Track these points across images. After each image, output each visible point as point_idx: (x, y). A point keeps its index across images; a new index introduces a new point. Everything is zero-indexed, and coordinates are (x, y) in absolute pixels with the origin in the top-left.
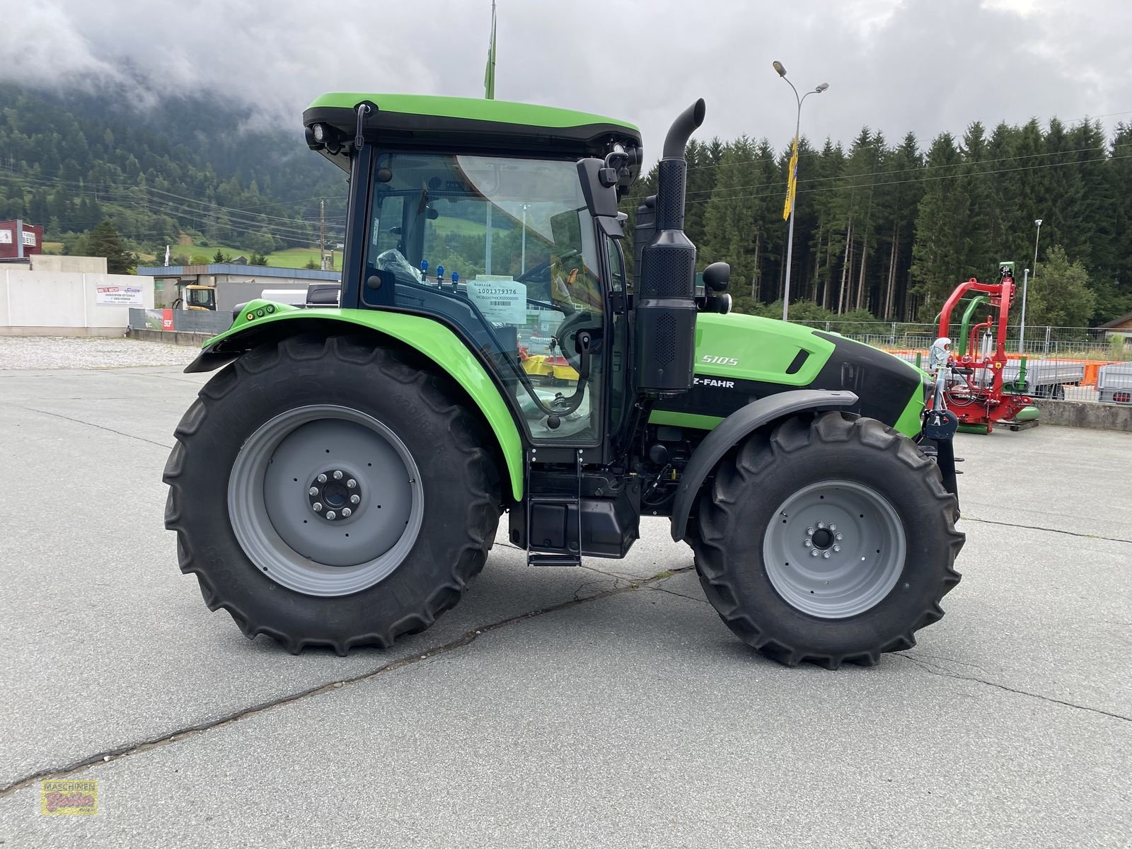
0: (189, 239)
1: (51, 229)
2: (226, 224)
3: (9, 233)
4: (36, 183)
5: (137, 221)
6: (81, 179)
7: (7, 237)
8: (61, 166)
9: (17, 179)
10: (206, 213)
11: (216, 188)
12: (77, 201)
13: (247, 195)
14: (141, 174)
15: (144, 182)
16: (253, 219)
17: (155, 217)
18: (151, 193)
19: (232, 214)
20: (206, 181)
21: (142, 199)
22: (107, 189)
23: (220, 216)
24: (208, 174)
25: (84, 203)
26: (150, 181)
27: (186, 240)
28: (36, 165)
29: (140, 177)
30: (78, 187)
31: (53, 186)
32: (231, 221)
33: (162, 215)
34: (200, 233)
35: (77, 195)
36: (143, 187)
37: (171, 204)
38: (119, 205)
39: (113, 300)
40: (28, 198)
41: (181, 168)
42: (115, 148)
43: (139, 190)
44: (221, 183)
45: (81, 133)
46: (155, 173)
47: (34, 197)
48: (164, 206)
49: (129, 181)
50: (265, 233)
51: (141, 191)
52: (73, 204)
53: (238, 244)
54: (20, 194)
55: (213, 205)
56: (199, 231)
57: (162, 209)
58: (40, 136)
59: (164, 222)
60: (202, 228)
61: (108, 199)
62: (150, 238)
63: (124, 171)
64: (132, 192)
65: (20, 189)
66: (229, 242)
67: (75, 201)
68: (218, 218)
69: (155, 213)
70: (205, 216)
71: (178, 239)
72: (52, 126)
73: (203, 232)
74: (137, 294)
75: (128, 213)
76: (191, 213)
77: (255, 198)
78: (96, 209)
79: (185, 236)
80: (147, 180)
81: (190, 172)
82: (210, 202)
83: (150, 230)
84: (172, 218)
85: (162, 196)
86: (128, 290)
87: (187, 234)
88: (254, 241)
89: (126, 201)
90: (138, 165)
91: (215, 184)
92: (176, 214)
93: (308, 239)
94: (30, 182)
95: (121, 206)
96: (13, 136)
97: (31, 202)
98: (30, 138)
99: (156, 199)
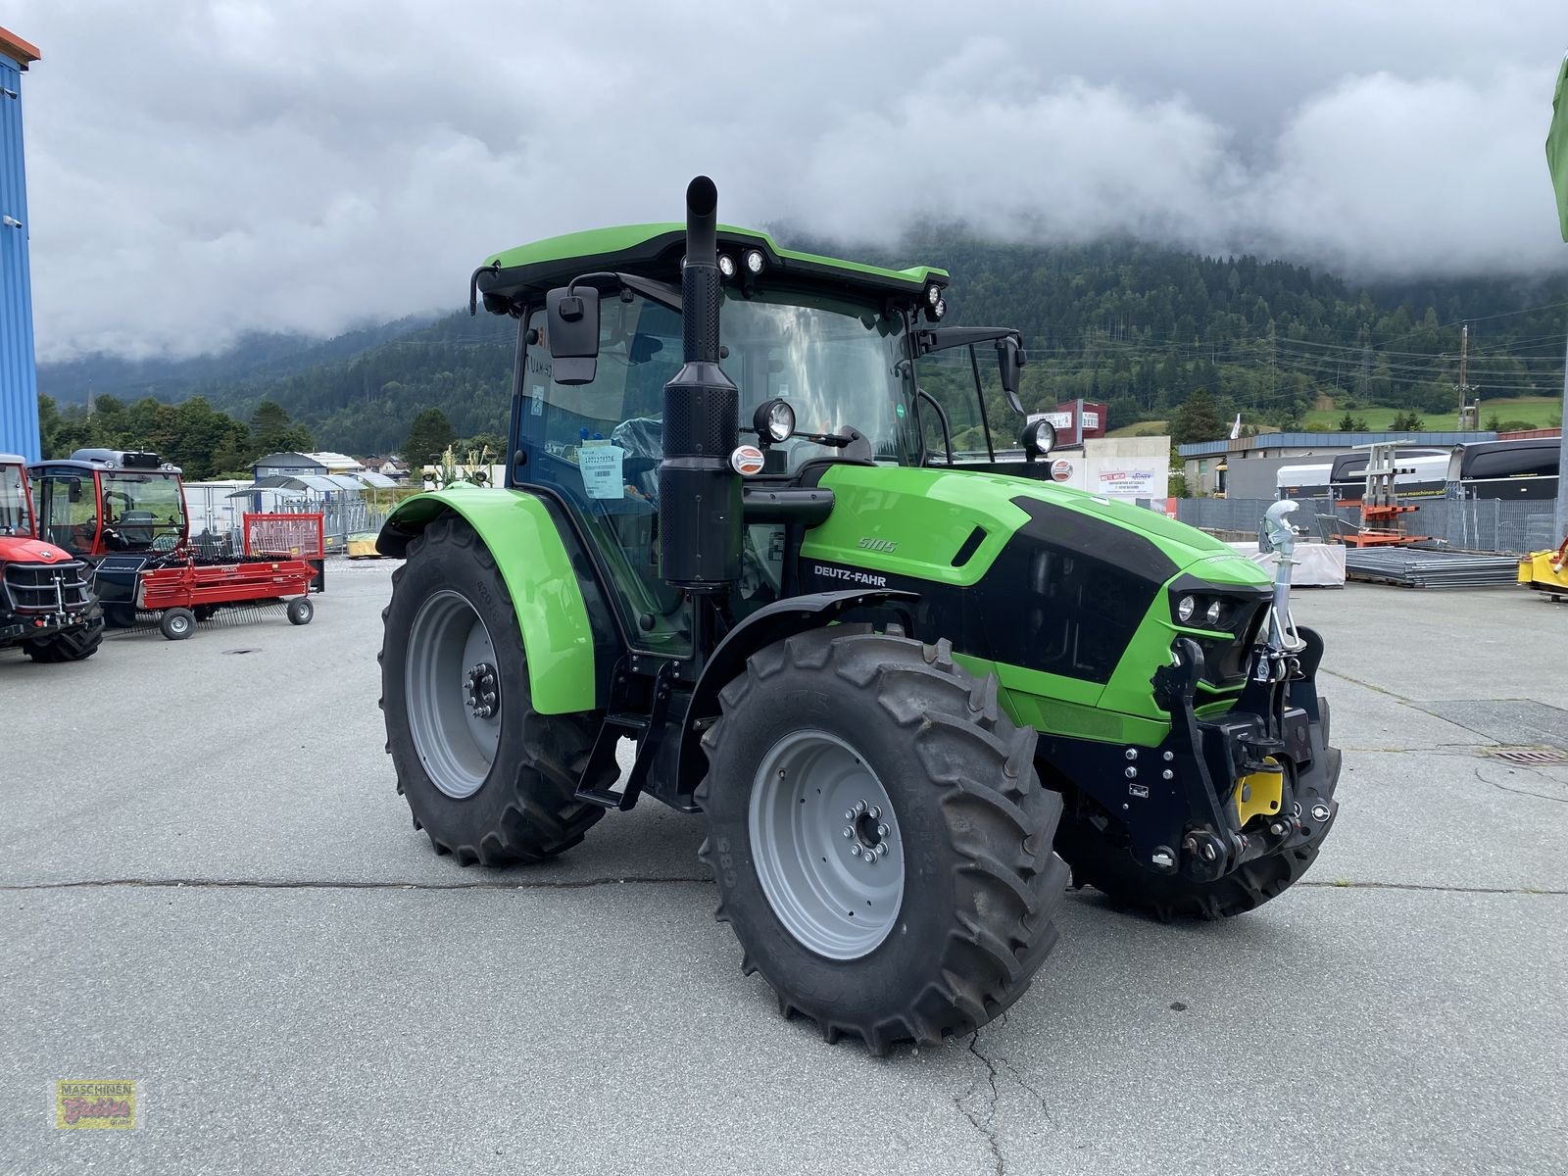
0: (1329, 400)
1: (1157, 405)
2: (1383, 374)
3: (1069, 415)
4: (1146, 350)
5: (1261, 382)
6: (1197, 339)
7: (1067, 421)
8: (1175, 325)
9: (1126, 348)
10: (1356, 362)
11: (1372, 326)
12: (1190, 366)
13: (1420, 329)
14: (1271, 320)
15: (1273, 332)
16: (1426, 363)
17: (1285, 375)
18: (1281, 345)
19: (1394, 360)
20: (1358, 317)
21: (1269, 354)
22: (1226, 347)
23: (1376, 363)
24: (1362, 307)
25: (1197, 368)
26: (1282, 329)
27: (1325, 403)
28: (1148, 330)
29: (1268, 326)
30: (1192, 349)
31: (1164, 352)
32: (1392, 370)
33: (1295, 372)
34: (1345, 391)
35: (1191, 359)
36: (1272, 337)
37: (1307, 355)
38: (1240, 366)
39: (1118, 490)
40: (1135, 369)
41: (1325, 305)
42: (1240, 293)
43: (1268, 342)
44: (1382, 317)
45: (1201, 280)
46: (1289, 316)
47: (1142, 368)
48: (1299, 359)
49: (1254, 333)
50: (1444, 381)
51: (1269, 343)
52: (1185, 370)
53: (1401, 401)
54: (1127, 367)
55: (1367, 350)
56: (1344, 388)
57: (1295, 364)
58: (1154, 292)
59: (1296, 381)
60: (1349, 386)
61: (1227, 359)
62: (1275, 404)
63: (1249, 320)
64: (1258, 346)
65: (1127, 359)
66: (1387, 400)
67: (1188, 367)
68: (1375, 367)
69: (1286, 371)
70: (1354, 366)
71: (1313, 402)
72: (1169, 277)
73: (1350, 390)
74: (1147, 481)
75: (1251, 375)
76: (1334, 365)
77: (1431, 331)
78: (1211, 374)
79: (1324, 397)
80: (1277, 327)
81: (1338, 308)
82: (1363, 346)
83: (1277, 393)
84: (1308, 374)
85: (1297, 347)
86: (1136, 476)
87: (1328, 395)
88: (1425, 395)
89: (1248, 360)
90: (1268, 310)
91: (1372, 319)
92: (1314, 368)
93: (1516, 384)
94: (1140, 351)
95: (1243, 366)
96: (1125, 298)
97: (1138, 374)
98: (1143, 297)
99: (1287, 351)
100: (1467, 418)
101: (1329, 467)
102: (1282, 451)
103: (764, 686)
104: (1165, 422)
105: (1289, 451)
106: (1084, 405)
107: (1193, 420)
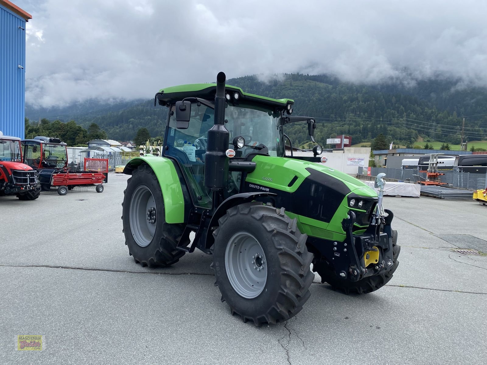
0: (422, 139)
1: (368, 137)
2: (439, 132)
3: (340, 139)
4: (365, 120)
5: (401, 132)
6: (381, 118)
7: (339, 141)
8: (375, 113)
9: (359, 120)
10: (431, 127)
11: (436, 116)
12: (379, 126)
13: (451, 118)
14: (405, 113)
15: (405, 116)
16: (453, 129)
17: (408, 130)
18: (408, 121)
19: (443, 127)
20: (432, 114)
21: (404, 123)
22: (390, 121)
23: (437, 128)
24: (433, 110)
25: (381, 127)
26: (408, 116)
27: (420, 139)
28: (366, 114)
29: (404, 115)
30: (380, 121)
31: (371, 121)
32: (442, 130)
33: (411, 129)
34: (427, 136)
35: (379, 124)
36: (405, 118)
37: (415, 124)
38: (394, 127)
39: (353, 163)
40: (362, 126)
41: (422, 109)
42: (395, 104)
43: (403, 120)
44: (439, 114)
45: (383, 100)
46: (410, 112)
47: (364, 126)
48: (413, 126)
49: (400, 117)
50: (458, 135)
51: (404, 120)
52: (377, 127)
53: (444, 140)
54: (359, 125)
55: (434, 124)
56: (427, 135)
57: (412, 127)
58: (369, 103)
59: (412, 132)
60: (428, 134)
61: (391, 124)
62: (405, 139)
63: (398, 113)
64: (400, 121)
65: (359, 123)
66: (440, 139)
67: (378, 126)
68: (436, 129)
69: (409, 129)
70: (430, 128)
71: (417, 139)
72: (373, 98)
73: (429, 136)
74: (362, 161)
75: (398, 129)
76: (424, 128)
77: (455, 119)
78: (385, 129)
79: (421, 138)
80: (406, 115)
81: (426, 110)
82: (433, 122)
83: (405, 136)
84: (415, 130)
85: (413, 122)
86: (359, 160)
87: (421, 137)
88: (452, 139)
89: (397, 125)
90: (404, 110)
91: (436, 114)
92: (417, 128)
93: (481, 137)
94: (363, 120)
95: (395, 127)
96: (359, 104)
97: (362, 128)
98: (365, 103)
99: (409, 123)
100: (463, 147)
101: (418, 160)
102: (405, 154)
103: (231, 218)
104: (370, 143)
105: (407, 154)
106: (345, 137)
107: (379, 143)
